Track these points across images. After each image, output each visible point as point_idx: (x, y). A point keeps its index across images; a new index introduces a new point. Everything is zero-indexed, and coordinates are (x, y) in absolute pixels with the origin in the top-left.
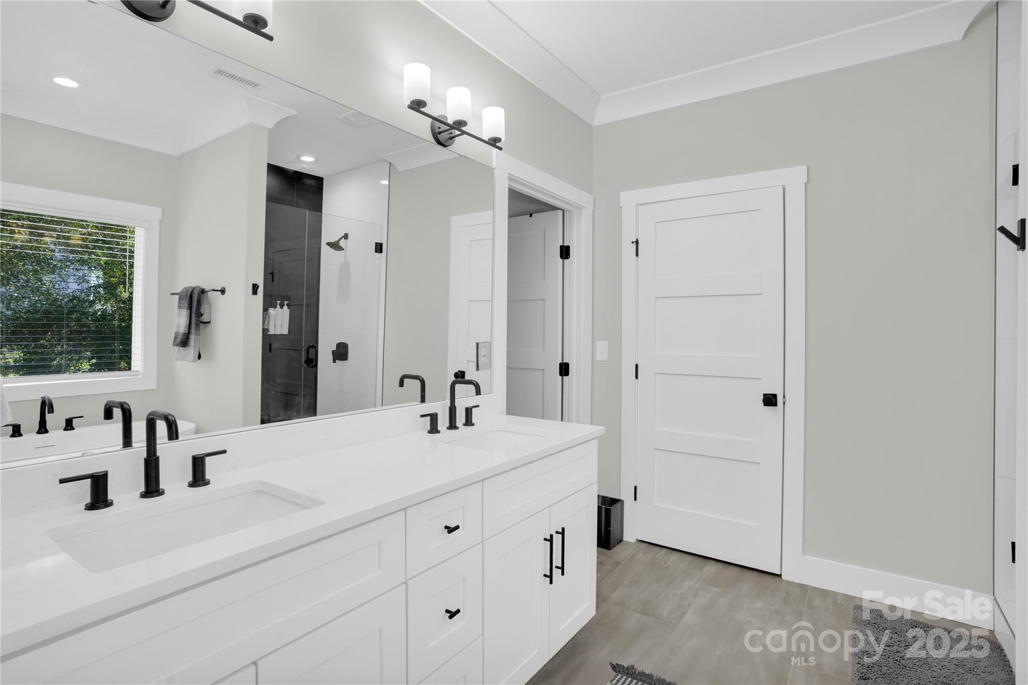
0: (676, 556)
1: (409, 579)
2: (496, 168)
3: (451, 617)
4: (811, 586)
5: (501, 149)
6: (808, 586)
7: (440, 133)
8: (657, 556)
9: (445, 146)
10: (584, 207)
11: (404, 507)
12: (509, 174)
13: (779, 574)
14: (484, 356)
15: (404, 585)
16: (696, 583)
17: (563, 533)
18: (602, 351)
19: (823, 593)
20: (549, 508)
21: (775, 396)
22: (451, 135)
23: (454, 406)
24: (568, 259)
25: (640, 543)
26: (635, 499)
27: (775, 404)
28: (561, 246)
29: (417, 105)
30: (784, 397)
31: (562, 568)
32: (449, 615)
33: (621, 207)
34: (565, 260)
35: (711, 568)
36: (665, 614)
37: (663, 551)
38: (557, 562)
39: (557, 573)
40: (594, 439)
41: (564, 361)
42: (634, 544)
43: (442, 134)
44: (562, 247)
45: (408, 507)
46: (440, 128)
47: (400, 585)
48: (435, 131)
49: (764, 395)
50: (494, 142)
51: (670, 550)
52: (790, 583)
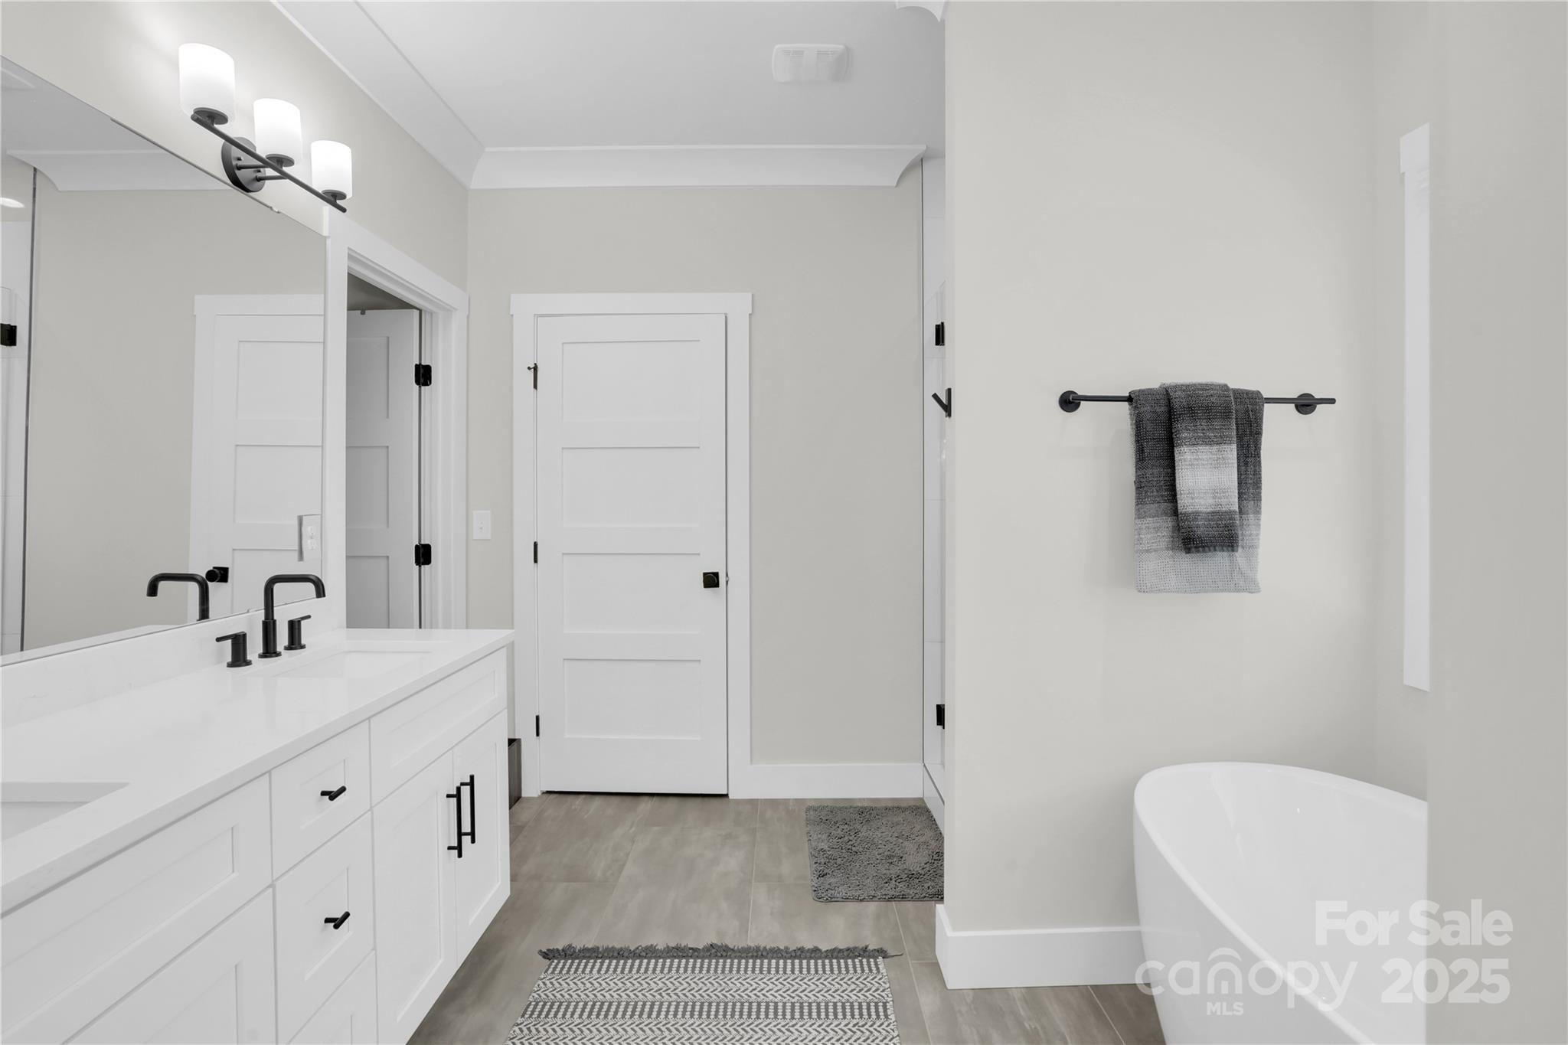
0: (598, 801)
1: (278, 879)
2: (329, 237)
3: (336, 927)
4: (761, 800)
5: (343, 210)
6: (758, 800)
7: (240, 168)
8: (573, 807)
9: (247, 190)
10: (456, 309)
11: (266, 770)
12: (349, 249)
13: (725, 793)
14: (312, 538)
15: (270, 890)
16: (631, 828)
17: (471, 784)
18: (482, 524)
19: (773, 803)
20: (451, 751)
21: (716, 575)
22: (259, 175)
23: (273, 619)
24: (428, 385)
25: (546, 796)
26: (538, 734)
27: (717, 585)
28: (416, 365)
29: (208, 118)
30: (727, 575)
31: (472, 834)
32: (333, 924)
33: (512, 315)
34: (423, 388)
35: (646, 805)
36: (599, 874)
37: (580, 800)
38: (466, 827)
39: (466, 840)
40: (503, 647)
41: (423, 543)
42: (539, 797)
43: (243, 170)
44: (418, 367)
45: (272, 769)
46: (239, 159)
47: (263, 891)
48: (231, 162)
49: (705, 574)
50: (333, 198)
51: (588, 796)
52: (738, 802)
